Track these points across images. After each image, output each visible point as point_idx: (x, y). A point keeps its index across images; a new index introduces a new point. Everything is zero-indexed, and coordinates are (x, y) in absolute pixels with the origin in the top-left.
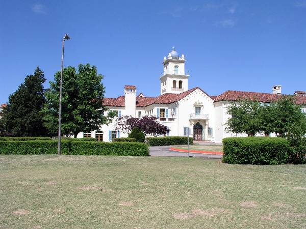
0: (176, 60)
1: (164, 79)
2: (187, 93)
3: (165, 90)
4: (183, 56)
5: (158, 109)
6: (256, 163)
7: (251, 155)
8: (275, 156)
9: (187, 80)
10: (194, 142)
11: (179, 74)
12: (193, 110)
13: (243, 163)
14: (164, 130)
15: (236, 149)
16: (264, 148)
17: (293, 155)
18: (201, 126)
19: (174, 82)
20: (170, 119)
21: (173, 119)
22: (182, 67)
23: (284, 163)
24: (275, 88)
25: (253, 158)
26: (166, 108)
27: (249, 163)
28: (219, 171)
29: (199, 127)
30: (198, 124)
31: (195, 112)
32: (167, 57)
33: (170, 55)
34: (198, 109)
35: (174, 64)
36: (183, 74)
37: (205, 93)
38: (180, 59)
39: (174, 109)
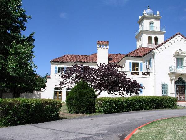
4: (158, 13)
5: (130, 63)
9: (163, 36)
11: (155, 30)
12: (174, 62)
18: (184, 82)
19: (150, 38)
20: (144, 74)
21: (148, 74)
26: (140, 62)
29: (181, 83)
30: (180, 79)
31: (176, 65)
33: (144, 12)
34: (180, 60)
35: (149, 21)
36: (159, 29)
38: (155, 16)
39: (149, 62)
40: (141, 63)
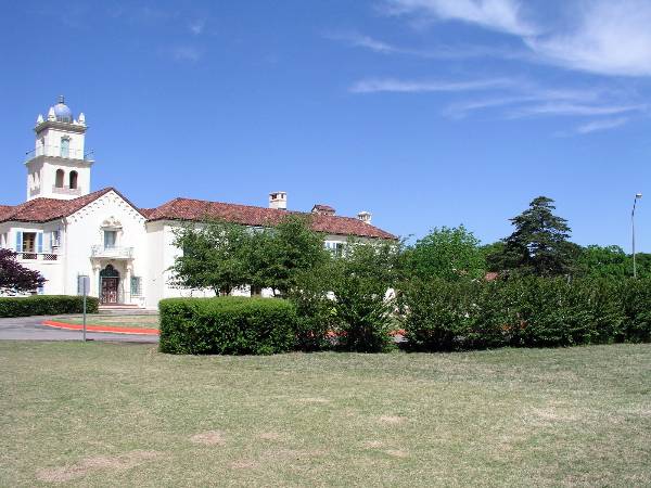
0: (65, 125)
1: (35, 166)
2: (87, 200)
3: (37, 191)
4: (82, 117)
5: (19, 233)
6: (228, 352)
7: (219, 335)
8: (267, 336)
9: (88, 170)
10: (101, 307)
11: (72, 157)
12: (99, 239)
13: (202, 353)
14: (31, 280)
15: (187, 323)
16: (246, 321)
17: (304, 335)
18: (117, 273)
19: (60, 173)
20: (47, 257)
21: (54, 257)
22: (78, 140)
23: (286, 350)
24: (274, 196)
25: (222, 340)
26: (38, 231)
27: (214, 351)
28: (150, 369)
29: (111, 275)
30: (110, 267)
31: (103, 243)
32: (46, 116)
33: (52, 112)
34: (111, 234)
35: (63, 134)
36: (80, 156)
37: (127, 201)
38: (75, 123)
39: (57, 234)
40: (41, 234)
